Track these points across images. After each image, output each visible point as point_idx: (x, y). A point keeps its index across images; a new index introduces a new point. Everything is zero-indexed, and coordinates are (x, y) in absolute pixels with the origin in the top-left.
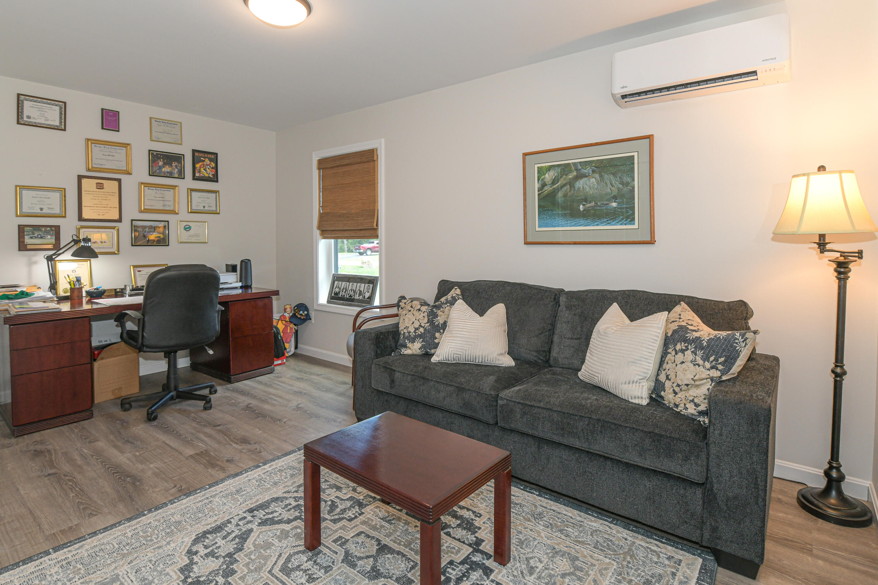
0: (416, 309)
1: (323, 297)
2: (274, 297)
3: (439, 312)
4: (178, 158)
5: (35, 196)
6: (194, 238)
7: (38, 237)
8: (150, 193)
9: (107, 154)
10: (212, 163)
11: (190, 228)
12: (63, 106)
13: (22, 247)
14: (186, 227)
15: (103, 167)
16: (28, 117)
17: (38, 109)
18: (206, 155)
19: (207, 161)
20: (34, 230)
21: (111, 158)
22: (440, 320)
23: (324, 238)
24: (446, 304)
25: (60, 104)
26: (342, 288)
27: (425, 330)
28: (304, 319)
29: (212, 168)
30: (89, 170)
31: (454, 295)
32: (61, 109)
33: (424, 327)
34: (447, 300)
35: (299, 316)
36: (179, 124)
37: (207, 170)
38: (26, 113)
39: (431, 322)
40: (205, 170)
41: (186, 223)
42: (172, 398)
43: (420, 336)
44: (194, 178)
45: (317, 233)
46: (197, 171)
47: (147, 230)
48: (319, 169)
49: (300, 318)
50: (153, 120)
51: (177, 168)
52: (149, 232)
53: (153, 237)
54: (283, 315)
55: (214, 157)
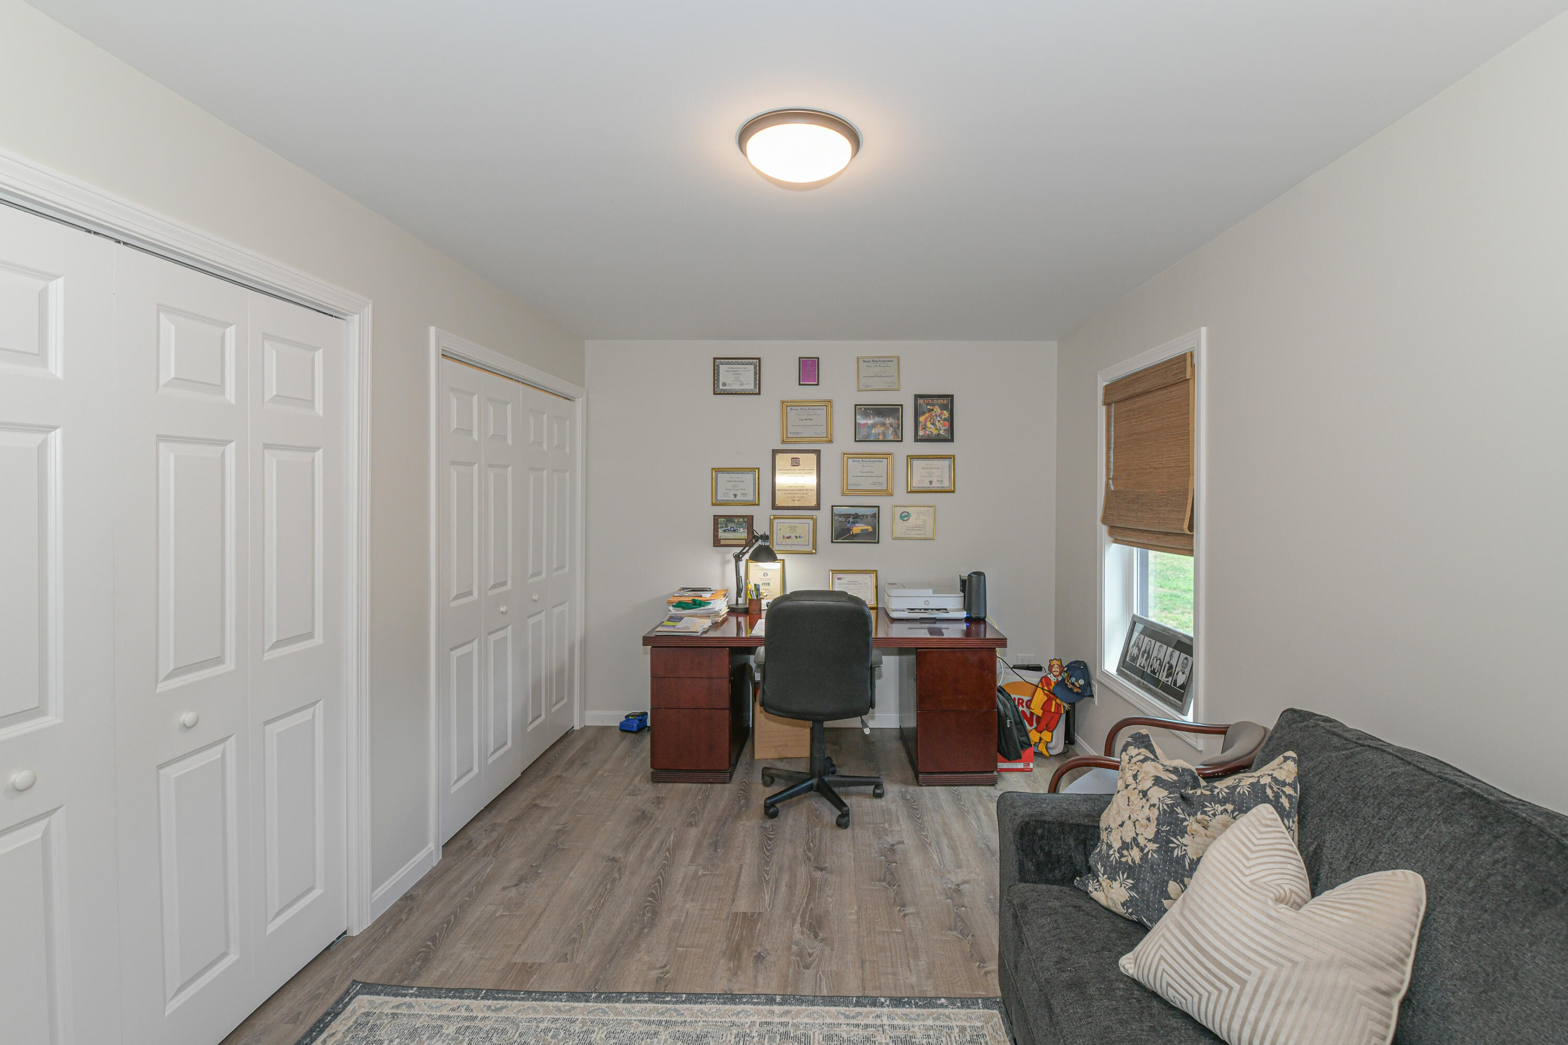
0: (1140, 787)
1: (1111, 663)
2: (999, 650)
3: (1192, 824)
4: (893, 411)
5: (729, 480)
6: (914, 532)
7: (731, 530)
8: (854, 467)
9: (804, 417)
10: (945, 412)
11: (908, 515)
12: (757, 363)
13: (717, 543)
14: (903, 515)
15: (800, 435)
16: (724, 384)
17: (733, 373)
18: (935, 401)
19: (937, 410)
20: (727, 521)
21: (809, 422)
22: (1188, 845)
23: (1116, 541)
24: (1223, 802)
25: (755, 361)
26: (1143, 649)
27: (1144, 857)
28: (1077, 693)
29: (945, 420)
30: (783, 442)
31: (1266, 780)
32: (755, 368)
33: (1142, 850)
34: (1233, 788)
35: (1070, 686)
36: (895, 360)
37: (937, 423)
38: (722, 380)
39: (1163, 841)
40: (933, 424)
41: (903, 509)
42: (810, 788)
43: (1130, 870)
44: (917, 439)
45: (1104, 529)
46: (920, 428)
47: (851, 520)
48: (1107, 404)
49: (1071, 690)
50: (861, 361)
51: (891, 426)
52: (854, 523)
53: (857, 529)
54: (1046, 677)
55: (947, 401)
